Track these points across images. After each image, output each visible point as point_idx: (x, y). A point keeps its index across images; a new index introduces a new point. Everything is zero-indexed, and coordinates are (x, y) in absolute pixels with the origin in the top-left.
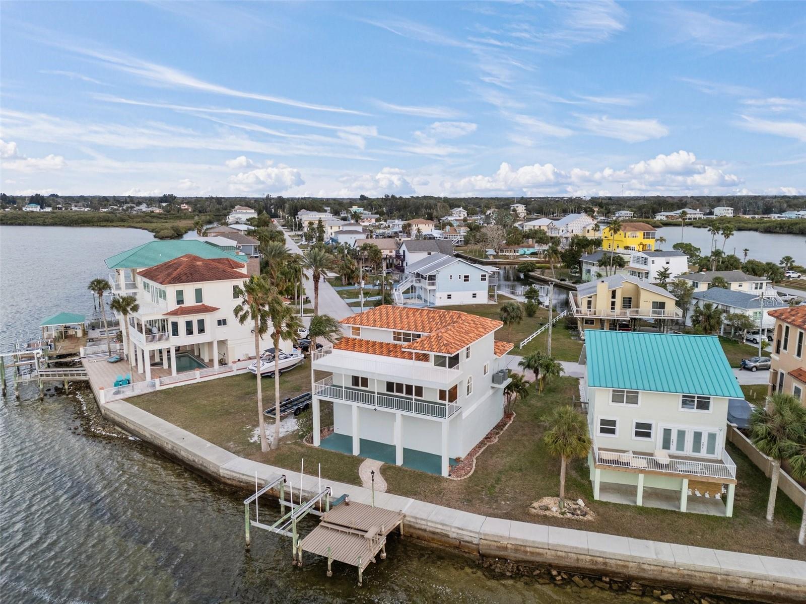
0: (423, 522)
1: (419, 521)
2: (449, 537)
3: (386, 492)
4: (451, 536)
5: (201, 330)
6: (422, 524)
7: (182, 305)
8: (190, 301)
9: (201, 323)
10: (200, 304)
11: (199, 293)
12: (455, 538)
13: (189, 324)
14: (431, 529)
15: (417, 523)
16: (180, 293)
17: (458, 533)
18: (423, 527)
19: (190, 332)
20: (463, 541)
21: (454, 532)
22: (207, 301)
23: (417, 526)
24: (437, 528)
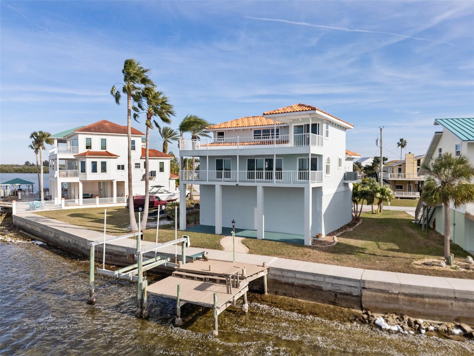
0: (290, 275)
1: (285, 274)
2: (322, 290)
3: (248, 253)
4: (324, 289)
5: (104, 170)
6: (288, 277)
7: (90, 150)
8: (96, 147)
9: (104, 164)
10: (105, 151)
11: (104, 142)
12: (329, 291)
13: (94, 164)
14: (300, 282)
15: (283, 276)
16: (89, 141)
17: (333, 284)
18: (290, 281)
19: (94, 170)
20: (340, 294)
21: (328, 283)
22: (109, 149)
23: (284, 280)
24: (307, 280)
